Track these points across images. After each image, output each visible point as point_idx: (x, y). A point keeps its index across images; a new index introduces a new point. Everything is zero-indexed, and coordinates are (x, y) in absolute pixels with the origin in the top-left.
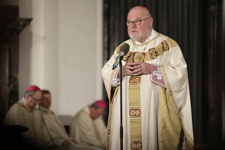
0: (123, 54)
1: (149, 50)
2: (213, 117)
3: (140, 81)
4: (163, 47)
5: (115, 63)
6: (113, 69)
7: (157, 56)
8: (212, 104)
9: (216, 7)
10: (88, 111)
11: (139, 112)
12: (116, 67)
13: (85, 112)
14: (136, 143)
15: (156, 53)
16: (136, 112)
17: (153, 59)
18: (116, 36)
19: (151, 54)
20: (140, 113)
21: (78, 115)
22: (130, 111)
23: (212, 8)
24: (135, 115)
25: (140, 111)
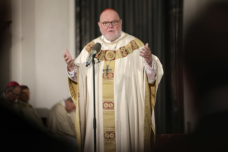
0: (95, 52)
1: (120, 48)
2: (176, 109)
3: (113, 77)
4: (132, 46)
5: (89, 60)
6: (87, 66)
7: (128, 54)
8: (175, 97)
9: (178, 10)
10: (64, 104)
11: (112, 106)
12: (89, 64)
13: (61, 105)
14: (109, 133)
15: (126, 51)
16: (109, 105)
17: (124, 56)
18: (88, 37)
19: (122, 52)
20: (114, 106)
21: (55, 107)
22: (103, 104)
23: (174, 10)
24: (108, 108)
25: (113, 104)
